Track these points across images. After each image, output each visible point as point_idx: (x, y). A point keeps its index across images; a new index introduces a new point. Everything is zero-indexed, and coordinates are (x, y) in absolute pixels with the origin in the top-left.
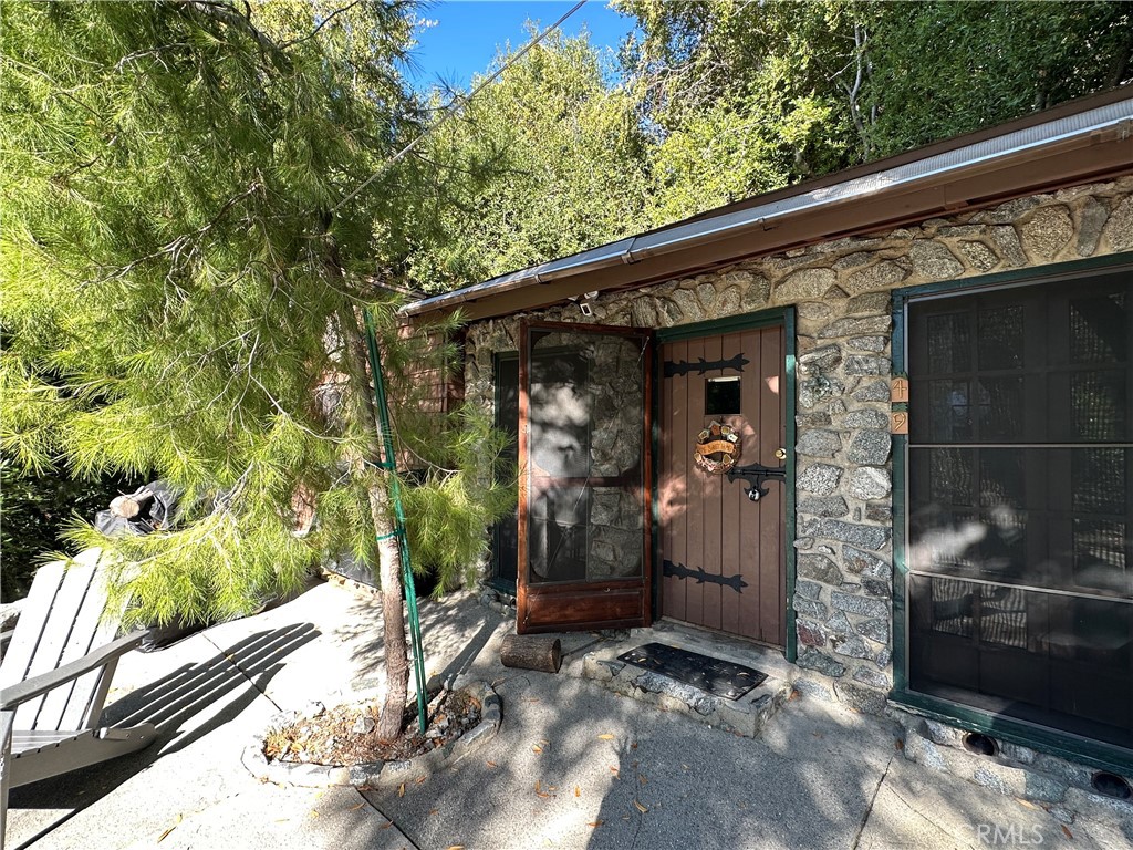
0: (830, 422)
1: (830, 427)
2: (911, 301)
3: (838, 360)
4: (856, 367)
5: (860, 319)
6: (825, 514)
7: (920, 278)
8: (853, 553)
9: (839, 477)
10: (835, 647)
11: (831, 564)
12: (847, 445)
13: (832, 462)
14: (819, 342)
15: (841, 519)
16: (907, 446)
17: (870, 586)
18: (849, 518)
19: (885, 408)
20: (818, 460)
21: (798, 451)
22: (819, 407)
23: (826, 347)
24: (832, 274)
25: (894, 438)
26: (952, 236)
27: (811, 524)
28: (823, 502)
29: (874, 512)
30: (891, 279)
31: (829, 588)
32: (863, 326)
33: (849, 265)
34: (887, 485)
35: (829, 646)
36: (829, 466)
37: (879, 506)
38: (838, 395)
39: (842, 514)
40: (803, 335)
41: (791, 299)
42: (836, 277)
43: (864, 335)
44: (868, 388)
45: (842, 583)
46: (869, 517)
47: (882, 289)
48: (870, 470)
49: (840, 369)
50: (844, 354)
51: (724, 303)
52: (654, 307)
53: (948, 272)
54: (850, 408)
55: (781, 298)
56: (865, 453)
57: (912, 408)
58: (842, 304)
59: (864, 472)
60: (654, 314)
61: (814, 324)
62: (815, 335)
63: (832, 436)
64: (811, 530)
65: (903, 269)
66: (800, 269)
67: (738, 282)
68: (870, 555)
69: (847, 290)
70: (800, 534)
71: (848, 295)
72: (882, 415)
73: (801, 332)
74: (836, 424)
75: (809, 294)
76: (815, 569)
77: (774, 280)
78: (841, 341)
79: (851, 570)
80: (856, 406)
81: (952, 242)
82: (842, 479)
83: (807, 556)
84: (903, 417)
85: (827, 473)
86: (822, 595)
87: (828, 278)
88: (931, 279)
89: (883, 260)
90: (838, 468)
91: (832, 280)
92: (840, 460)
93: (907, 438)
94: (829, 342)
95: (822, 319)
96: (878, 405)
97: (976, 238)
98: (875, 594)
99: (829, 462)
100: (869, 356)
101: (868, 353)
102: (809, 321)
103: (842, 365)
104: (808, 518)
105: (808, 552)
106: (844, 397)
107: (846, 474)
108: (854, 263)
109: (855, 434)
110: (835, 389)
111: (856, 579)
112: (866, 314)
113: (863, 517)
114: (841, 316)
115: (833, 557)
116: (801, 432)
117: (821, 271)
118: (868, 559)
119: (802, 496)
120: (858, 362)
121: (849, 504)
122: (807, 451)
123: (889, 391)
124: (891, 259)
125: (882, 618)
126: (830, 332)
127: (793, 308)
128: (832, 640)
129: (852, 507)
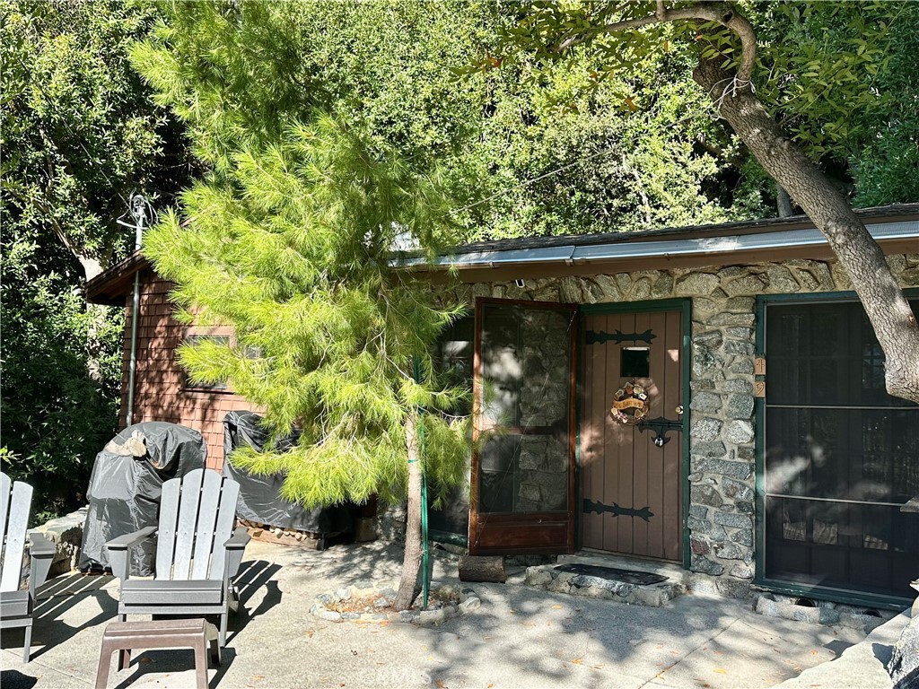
0: (714, 387)
1: (714, 391)
2: (769, 304)
3: (720, 342)
4: (732, 348)
5: (735, 314)
6: (710, 454)
7: (774, 289)
8: (729, 482)
9: (720, 427)
10: (717, 552)
11: (714, 491)
12: (726, 403)
13: (716, 416)
14: (707, 327)
15: (721, 458)
16: (765, 406)
17: (740, 505)
18: (727, 457)
19: (751, 378)
20: (706, 415)
21: (692, 408)
22: (707, 376)
23: (713, 332)
24: (717, 280)
25: (756, 400)
26: (792, 264)
27: (701, 462)
28: (709, 445)
29: (743, 452)
30: (756, 289)
31: (713, 510)
32: (737, 319)
33: (729, 274)
34: (751, 433)
35: (713, 552)
36: (713, 419)
37: (746, 448)
38: (720, 367)
39: (722, 455)
40: (696, 321)
41: (689, 293)
42: (720, 282)
43: (738, 326)
44: (740, 364)
45: (721, 505)
46: (739, 456)
47: (750, 294)
48: (740, 422)
49: (722, 348)
50: (724, 338)
51: (638, 290)
52: (580, 286)
53: (790, 288)
54: (728, 378)
55: (682, 291)
56: (737, 410)
57: (768, 379)
58: (723, 301)
59: (736, 424)
60: (580, 291)
61: (704, 314)
62: (705, 322)
63: (715, 398)
64: (700, 467)
65: (763, 282)
66: (695, 272)
67: (648, 275)
68: (740, 483)
69: (727, 292)
70: (693, 470)
71: (728, 296)
72: (749, 383)
73: (695, 319)
74: (718, 389)
75: (701, 292)
76: (704, 496)
77: (676, 277)
78: (723, 328)
79: (728, 495)
80: (731, 376)
81: (793, 268)
82: (722, 429)
83: (697, 486)
84: (762, 385)
85: (712, 424)
86: (708, 515)
87: (713, 282)
88: (780, 291)
89: (751, 274)
90: (719, 421)
91: (717, 284)
92: (720, 415)
93: (765, 400)
94: (714, 328)
95: (710, 311)
96: (747, 376)
97: (806, 268)
98: (743, 511)
99: (711, 416)
100: (740, 341)
101: (739, 339)
102: (701, 311)
103: (723, 346)
104: (698, 458)
105: (698, 484)
106: (724, 369)
107: (725, 425)
108: (732, 274)
109: (731, 396)
110: (717, 363)
111: (731, 502)
112: (739, 311)
113: (736, 457)
114: (723, 310)
115: (715, 487)
116: (693, 393)
117: (709, 276)
118: (739, 486)
119: (694, 442)
120: (733, 345)
121: (727, 447)
122: (698, 408)
123: (754, 366)
124: (755, 274)
125: (747, 528)
126: (715, 322)
127: (689, 299)
128: (715, 548)
129: (729, 449)
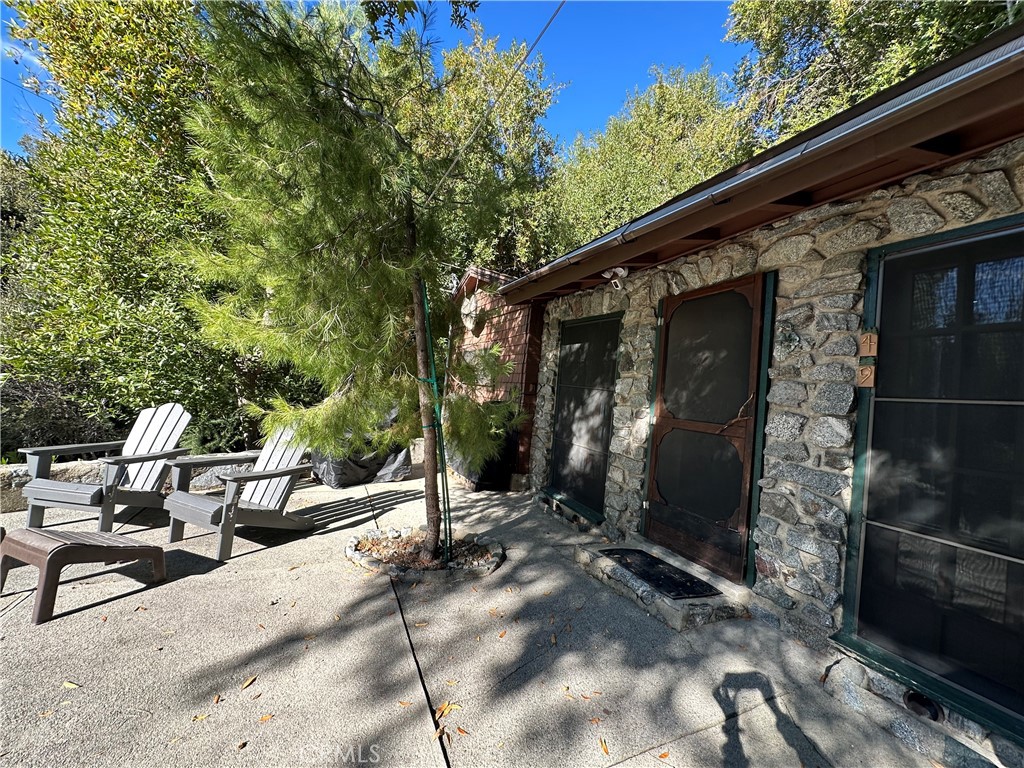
0: (799, 375)
1: (799, 380)
2: (887, 258)
3: (810, 318)
4: (826, 323)
5: (832, 279)
6: (787, 458)
7: (898, 235)
8: (809, 496)
9: (802, 425)
10: (786, 581)
11: (789, 504)
12: (813, 394)
13: (798, 411)
14: (795, 302)
15: (802, 464)
16: (873, 399)
17: (823, 528)
18: (810, 463)
19: (853, 362)
20: (786, 409)
21: (769, 400)
22: (791, 361)
23: (800, 307)
24: (810, 239)
25: (859, 393)
26: (931, 189)
27: (775, 466)
28: (786, 446)
29: (832, 459)
30: (867, 239)
31: (786, 526)
32: (835, 285)
33: (827, 229)
34: (846, 434)
35: (782, 578)
36: (794, 414)
37: (837, 454)
38: (808, 349)
39: (803, 459)
40: (782, 297)
41: (774, 265)
42: (814, 242)
43: (837, 293)
44: (836, 343)
45: (798, 522)
46: (827, 464)
47: (857, 248)
48: (832, 420)
49: (813, 326)
50: (817, 312)
51: (718, 272)
52: (666, 280)
53: (926, 226)
54: (819, 362)
55: (767, 262)
56: (828, 404)
57: (879, 363)
58: (818, 265)
59: (825, 422)
60: (666, 285)
61: (792, 286)
62: (792, 296)
63: (800, 388)
64: (774, 472)
65: (879, 228)
66: (783, 238)
67: (730, 254)
68: (825, 499)
69: (824, 253)
70: (766, 474)
71: (824, 257)
72: (849, 368)
73: (781, 294)
74: (804, 377)
75: (789, 259)
76: (774, 506)
77: (761, 250)
78: (815, 300)
79: (808, 512)
80: (826, 359)
81: (933, 196)
82: (806, 428)
83: (768, 494)
84: (870, 370)
85: (792, 421)
86: (779, 532)
87: (806, 243)
88: (908, 236)
89: (859, 221)
90: (802, 416)
91: (809, 245)
92: (805, 410)
93: (873, 391)
94: (804, 301)
95: (799, 281)
96: (846, 359)
97: (960, 188)
98: (827, 537)
99: (793, 410)
100: (839, 313)
101: (838, 310)
102: (788, 283)
103: (814, 322)
104: (773, 460)
105: (770, 491)
106: (814, 352)
107: (811, 423)
108: (831, 227)
109: (821, 386)
110: (805, 344)
111: (812, 522)
112: (840, 273)
113: (822, 464)
114: (816, 277)
115: (792, 498)
116: (773, 383)
117: (800, 238)
118: (823, 503)
119: (770, 441)
120: (828, 319)
121: (811, 451)
122: (776, 400)
123: (857, 345)
124: (868, 220)
125: (832, 560)
126: (804, 293)
127: (775, 273)
128: (784, 574)
129: (813, 452)
